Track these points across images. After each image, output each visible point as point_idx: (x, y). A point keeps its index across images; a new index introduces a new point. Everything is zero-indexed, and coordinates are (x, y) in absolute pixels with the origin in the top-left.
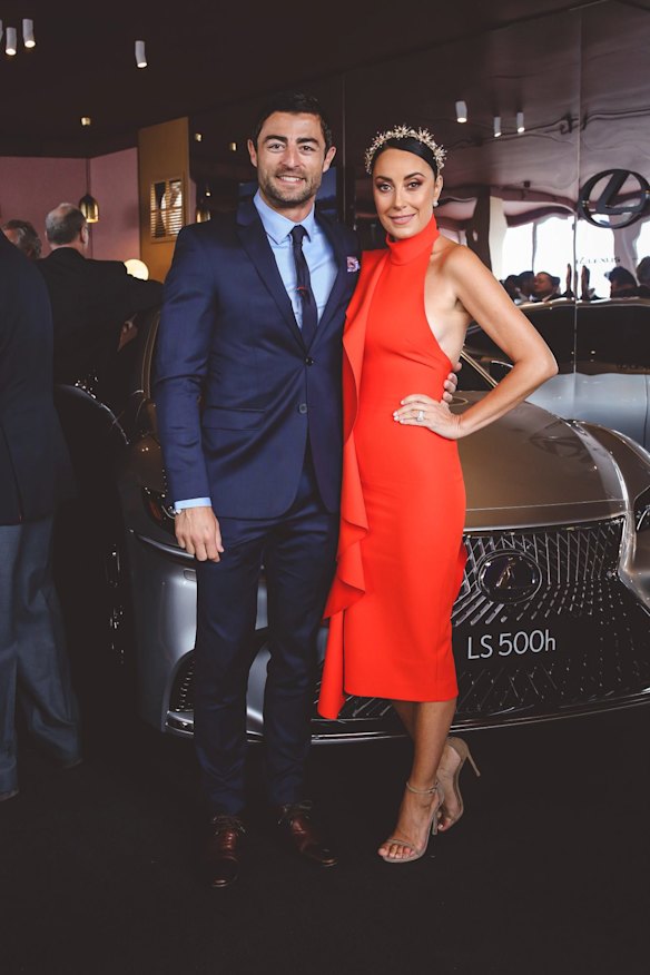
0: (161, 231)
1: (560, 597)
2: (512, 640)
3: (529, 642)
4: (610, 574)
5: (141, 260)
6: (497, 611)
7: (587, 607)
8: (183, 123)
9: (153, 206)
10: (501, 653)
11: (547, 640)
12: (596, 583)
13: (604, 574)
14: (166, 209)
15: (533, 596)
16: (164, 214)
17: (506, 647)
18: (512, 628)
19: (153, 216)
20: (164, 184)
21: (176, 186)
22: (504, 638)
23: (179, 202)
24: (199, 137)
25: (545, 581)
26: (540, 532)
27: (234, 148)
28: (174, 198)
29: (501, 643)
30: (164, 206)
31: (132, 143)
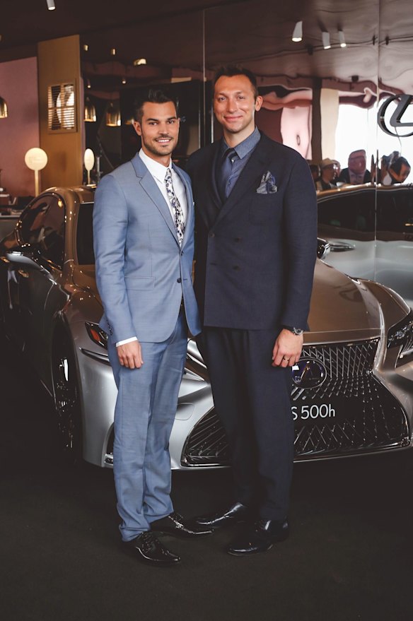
0: (57, 125)
1: (337, 385)
2: (309, 409)
3: (319, 411)
4: (368, 372)
5: (40, 148)
6: (300, 393)
7: (354, 392)
8: (75, 39)
9: (50, 105)
10: (302, 417)
11: (330, 410)
12: (360, 378)
13: (365, 373)
14: (61, 108)
15: (321, 384)
16: (59, 111)
17: (305, 414)
18: (309, 403)
19: (50, 113)
20: (60, 87)
21: (69, 88)
22: (304, 409)
23: (71, 101)
24: (86, 47)
25: (328, 377)
26: (327, 347)
27: (114, 53)
28: (67, 98)
29: (303, 412)
30: (59, 103)
31: (33, 53)
